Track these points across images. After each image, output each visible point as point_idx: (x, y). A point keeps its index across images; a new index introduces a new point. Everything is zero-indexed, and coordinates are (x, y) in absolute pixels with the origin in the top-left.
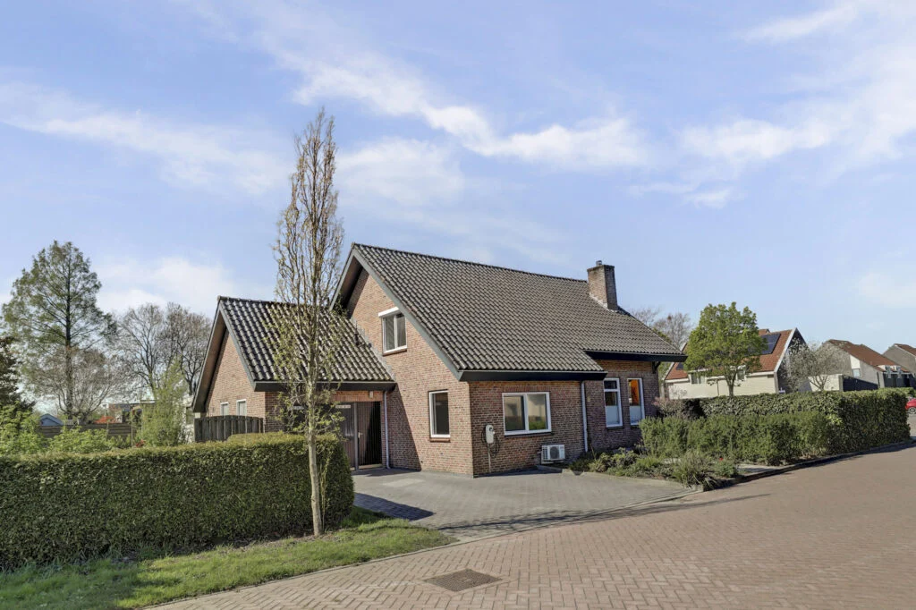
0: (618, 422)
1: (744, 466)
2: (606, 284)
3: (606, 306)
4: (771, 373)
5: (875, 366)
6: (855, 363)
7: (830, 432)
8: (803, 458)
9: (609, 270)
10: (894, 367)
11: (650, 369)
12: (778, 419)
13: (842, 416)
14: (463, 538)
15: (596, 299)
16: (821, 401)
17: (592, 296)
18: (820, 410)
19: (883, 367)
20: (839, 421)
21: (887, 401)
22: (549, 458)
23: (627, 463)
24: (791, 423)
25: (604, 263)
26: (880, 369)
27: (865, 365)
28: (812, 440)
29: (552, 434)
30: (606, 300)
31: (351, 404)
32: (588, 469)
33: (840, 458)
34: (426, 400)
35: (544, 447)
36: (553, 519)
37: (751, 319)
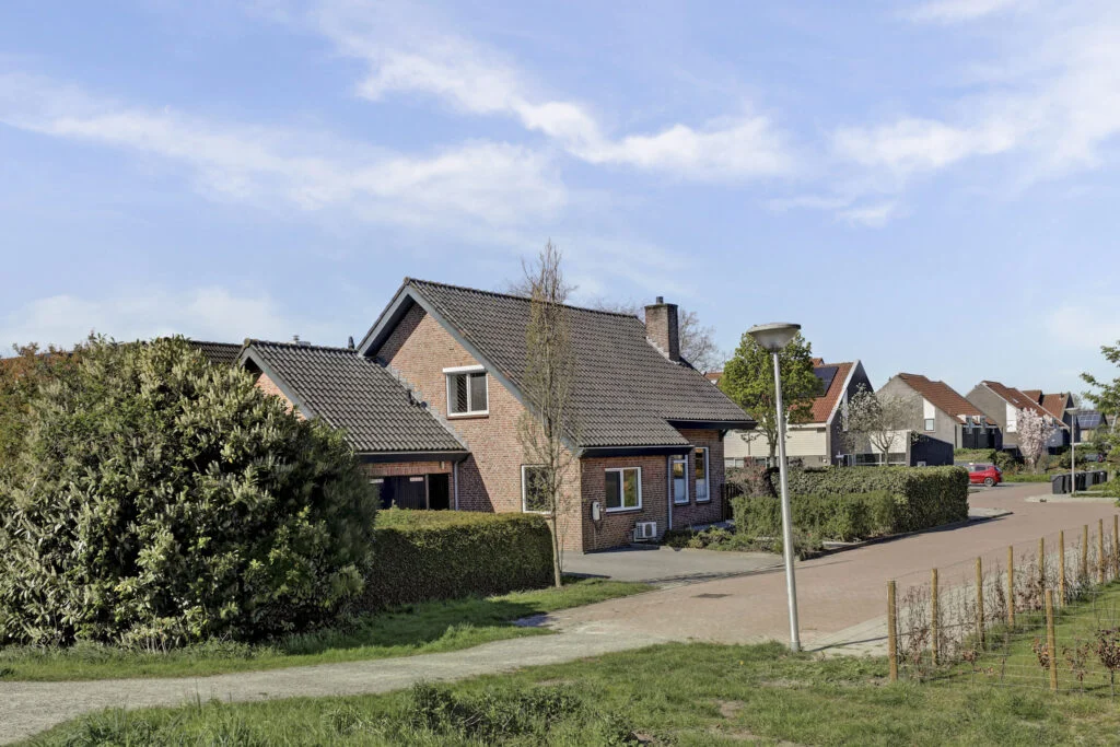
0: (684, 498)
1: (826, 543)
2: (669, 327)
3: (667, 355)
4: (823, 425)
5: (954, 417)
6: (929, 410)
7: (896, 510)
8: (871, 536)
9: (672, 309)
10: (977, 418)
11: (716, 436)
12: (853, 499)
13: (908, 495)
14: (665, 587)
15: (654, 345)
16: (891, 480)
17: (649, 341)
18: (889, 489)
19: (963, 417)
20: (905, 500)
21: (950, 479)
22: (644, 536)
23: (721, 539)
24: (865, 503)
25: (666, 302)
26: (959, 420)
27: (942, 414)
28: (881, 519)
29: (642, 511)
30: (667, 348)
31: (423, 476)
32: (687, 545)
33: (904, 536)
34: (517, 475)
35: (638, 524)
36: (714, 576)
37: (804, 350)
